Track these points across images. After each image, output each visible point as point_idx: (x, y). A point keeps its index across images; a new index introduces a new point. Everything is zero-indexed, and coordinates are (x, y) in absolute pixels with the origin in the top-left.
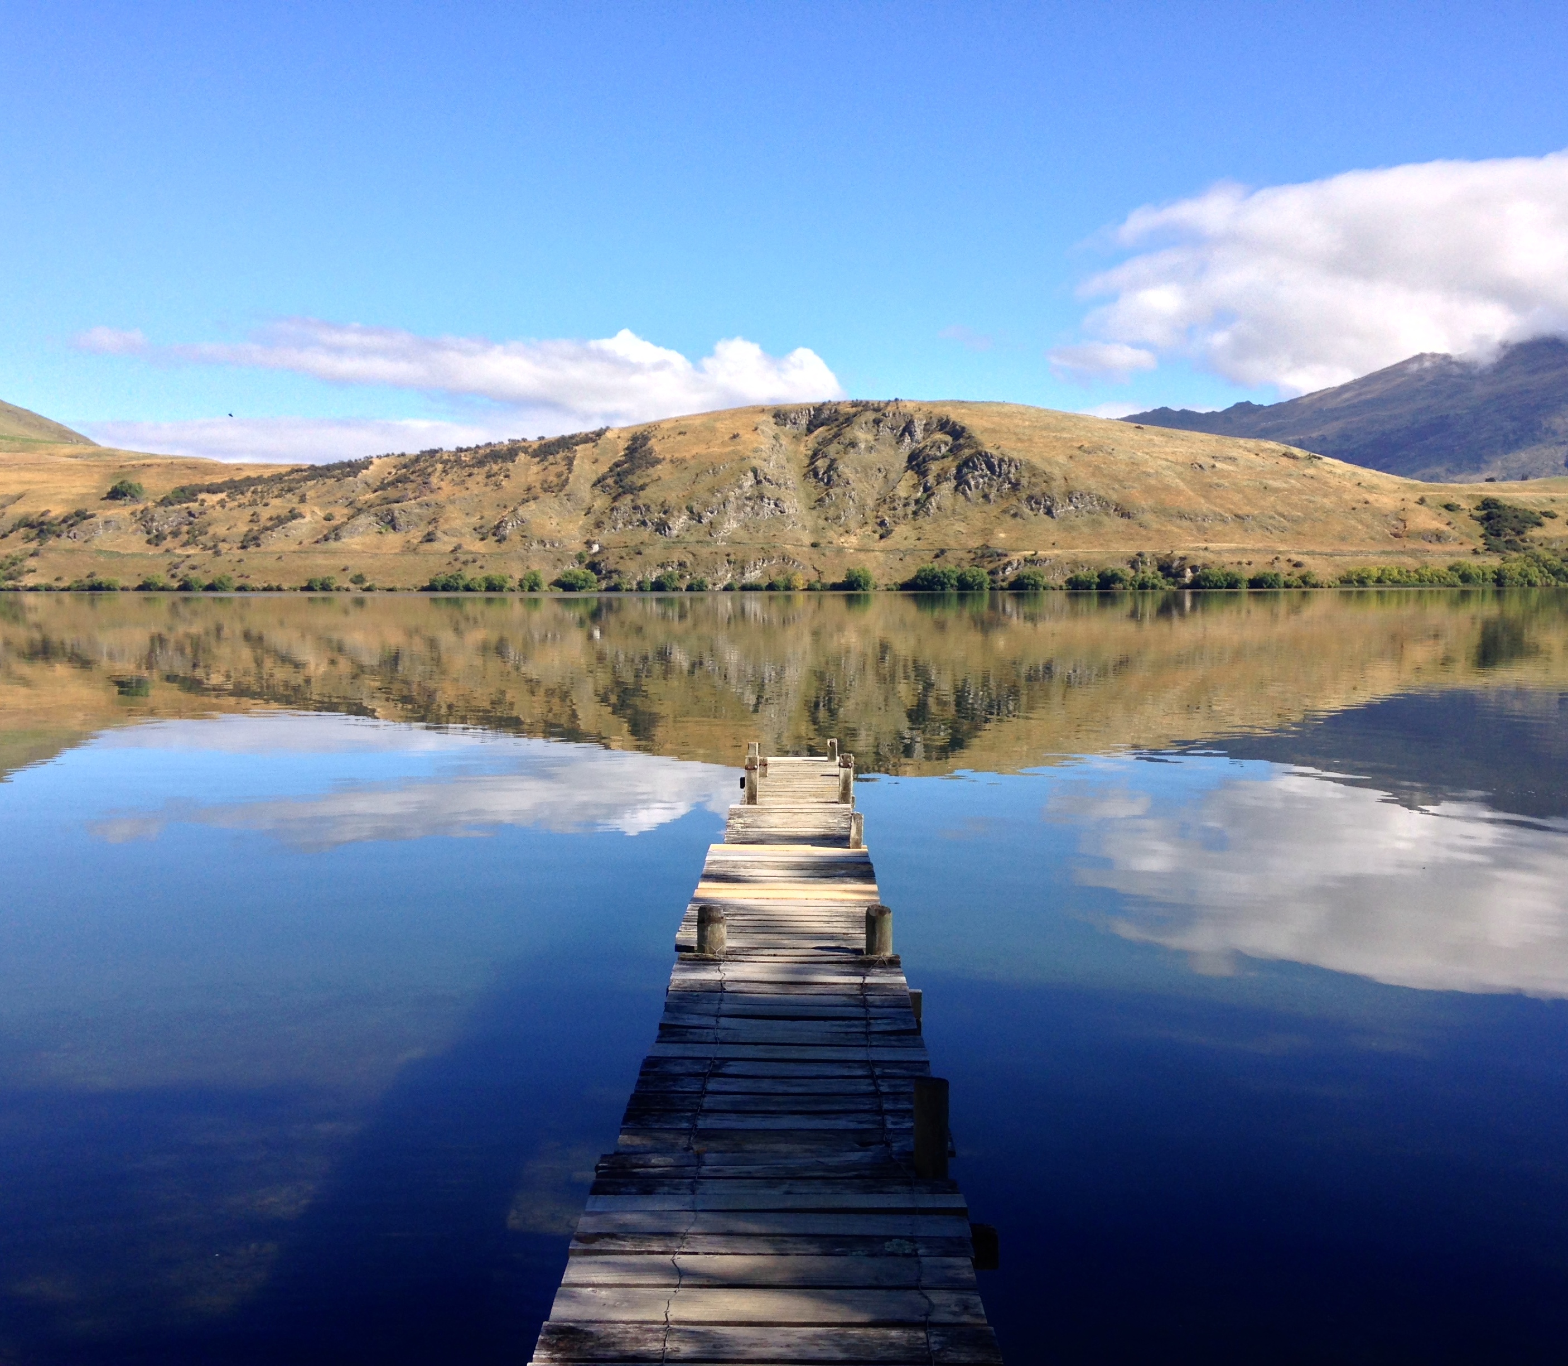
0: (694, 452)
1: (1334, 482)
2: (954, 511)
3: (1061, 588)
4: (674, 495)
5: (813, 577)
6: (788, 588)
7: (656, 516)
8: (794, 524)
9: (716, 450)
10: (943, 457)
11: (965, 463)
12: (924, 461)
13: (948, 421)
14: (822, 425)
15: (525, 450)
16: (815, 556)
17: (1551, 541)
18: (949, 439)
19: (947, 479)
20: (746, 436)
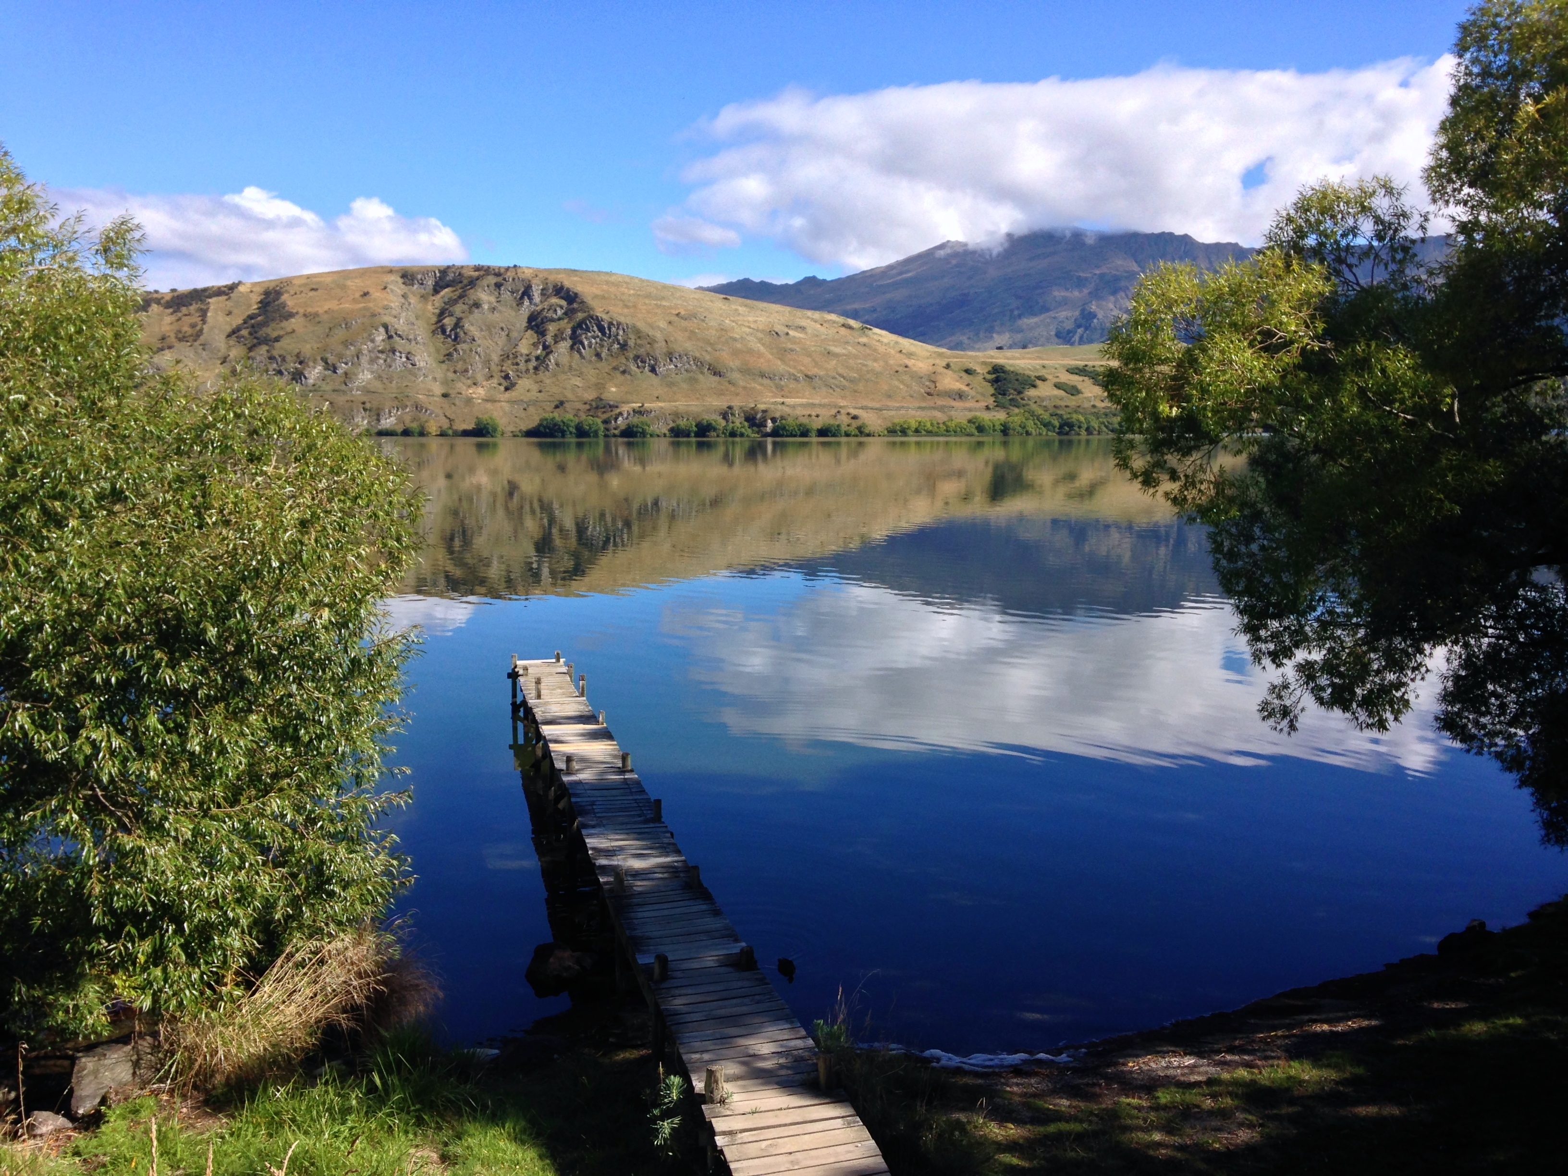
0: (326, 308)
1: (882, 349)
2: (570, 367)
3: (665, 435)
4: (308, 346)
5: (445, 424)
6: (422, 434)
7: (292, 366)
8: (425, 376)
9: (347, 306)
10: (559, 319)
11: (579, 325)
12: (542, 323)
13: (562, 288)
14: (447, 286)
15: (158, 301)
16: (446, 406)
17: (1042, 399)
18: (564, 303)
19: (563, 339)
20: (376, 294)
